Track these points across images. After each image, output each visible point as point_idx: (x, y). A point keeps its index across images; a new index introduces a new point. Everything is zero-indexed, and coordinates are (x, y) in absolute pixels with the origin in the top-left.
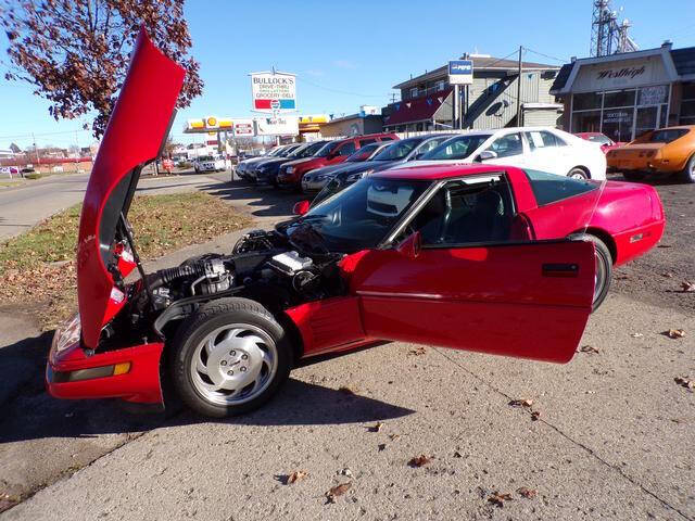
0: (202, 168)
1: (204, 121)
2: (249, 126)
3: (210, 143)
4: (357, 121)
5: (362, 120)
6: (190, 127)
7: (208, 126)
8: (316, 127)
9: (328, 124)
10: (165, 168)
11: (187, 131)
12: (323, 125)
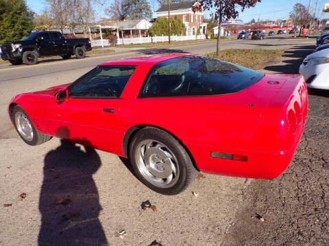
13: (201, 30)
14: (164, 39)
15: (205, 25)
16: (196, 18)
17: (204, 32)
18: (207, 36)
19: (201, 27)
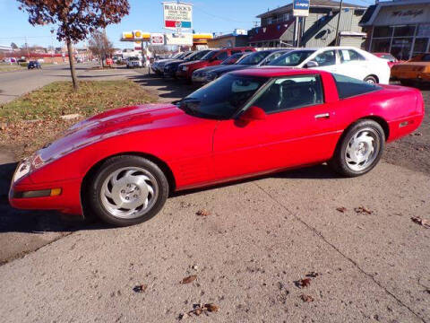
1: (133, 33)
2: (161, 38)
3: (137, 49)
4: (231, 39)
5: (234, 38)
6: (124, 37)
7: (135, 37)
8: (205, 41)
10: (107, 63)
11: (122, 40)
12: (209, 40)
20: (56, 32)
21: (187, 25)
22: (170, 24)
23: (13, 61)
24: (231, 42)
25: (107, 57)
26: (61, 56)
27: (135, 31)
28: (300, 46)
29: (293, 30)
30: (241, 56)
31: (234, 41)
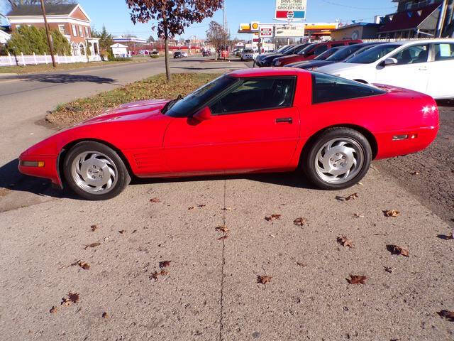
0: (245, 58)
1: (250, 25)
2: (270, 30)
3: (255, 40)
4: (358, 29)
5: (362, 28)
6: (241, 29)
7: (252, 29)
8: (328, 32)
9: (337, 30)
10: (222, 56)
11: (240, 32)
12: (333, 30)
13: (92, 49)
14: (46, 59)
15: (96, 40)
16: (81, 30)
17: (96, 52)
18: (102, 56)
19: (90, 44)
20: (156, 29)
21: (299, 15)
22: (281, 14)
23: (146, 53)
24: (357, 32)
25: (223, 49)
26: (188, 48)
27: (252, 23)
28: (443, 36)
29: (437, 16)
30: (337, 50)
31: (361, 32)
